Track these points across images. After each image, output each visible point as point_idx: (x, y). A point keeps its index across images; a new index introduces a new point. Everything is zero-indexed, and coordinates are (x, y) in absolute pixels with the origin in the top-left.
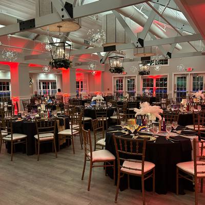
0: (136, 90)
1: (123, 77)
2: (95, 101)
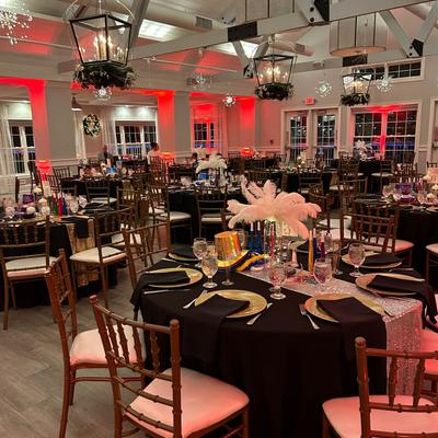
0: (337, 143)
1: (306, 111)
2: (206, 170)
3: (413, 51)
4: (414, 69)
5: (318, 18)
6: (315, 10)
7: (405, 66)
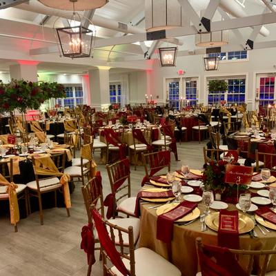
0: (198, 98)
1: (179, 79)
3: (248, 46)
4: (243, 55)
5: (204, 30)
6: (202, 25)
7: (237, 53)
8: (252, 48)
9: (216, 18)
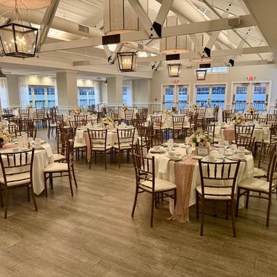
6: (153, 30)
8: (233, 65)
9: (213, 49)
